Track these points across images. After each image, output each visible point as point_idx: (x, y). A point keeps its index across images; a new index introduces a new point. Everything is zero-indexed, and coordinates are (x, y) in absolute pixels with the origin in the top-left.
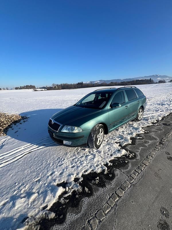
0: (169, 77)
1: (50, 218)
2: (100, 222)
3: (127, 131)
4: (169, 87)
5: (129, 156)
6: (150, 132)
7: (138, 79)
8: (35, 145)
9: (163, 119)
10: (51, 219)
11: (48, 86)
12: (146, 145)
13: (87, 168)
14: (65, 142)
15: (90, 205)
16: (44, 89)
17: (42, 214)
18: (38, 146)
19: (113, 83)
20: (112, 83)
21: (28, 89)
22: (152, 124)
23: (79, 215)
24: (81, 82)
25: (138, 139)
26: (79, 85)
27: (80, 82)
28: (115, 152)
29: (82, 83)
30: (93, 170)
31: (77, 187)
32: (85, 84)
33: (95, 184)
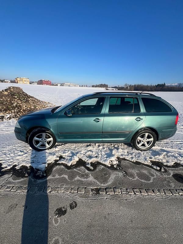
11: (120, 86)
16: (115, 89)
21: (102, 87)
24: (163, 84)
26: (158, 88)
27: (160, 83)
32: (168, 86)
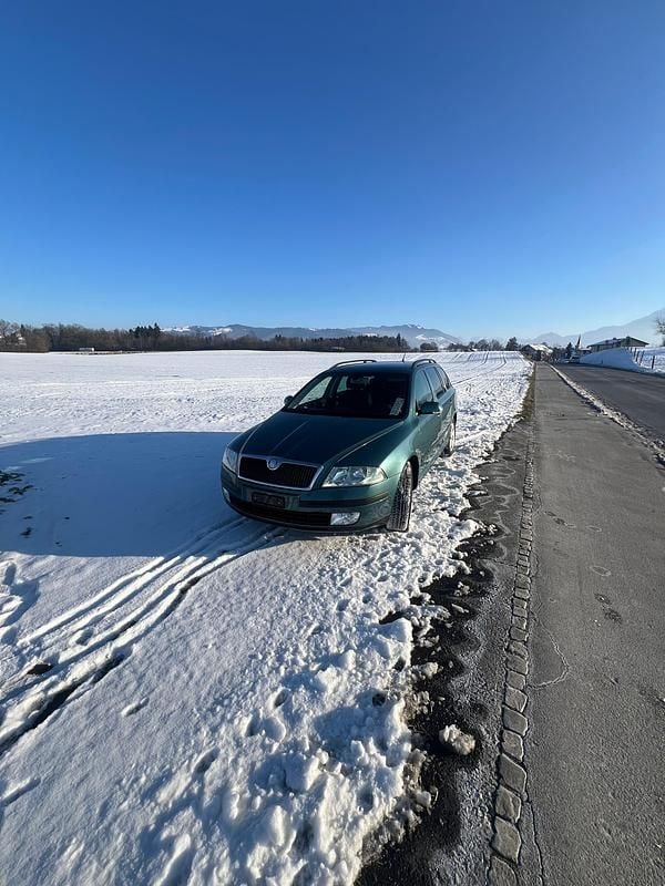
0: (444, 335)
1: (430, 674)
2: (525, 643)
3: (442, 482)
4: (454, 365)
5: (488, 532)
6: (491, 477)
7: (364, 335)
8: (192, 558)
9: (496, 448)
10: (434, 675)
12: (503, 504)
13: (420, 572)
14: (337, 519)
15: (489, 628)
17: (407, 676)
18: (204, 558)
19: (284, 338)
20: (278, 338)
22: (484, 461)
23: (482, 649)
24: (153, 327)
25: (478, 495)
26: (141, 339)
27: (146, 324)
28: (452, 530)
29: (155, 332)
30: (436, 574)
31: (434, 610)
32: (168, 335)
33: (464, 595)
